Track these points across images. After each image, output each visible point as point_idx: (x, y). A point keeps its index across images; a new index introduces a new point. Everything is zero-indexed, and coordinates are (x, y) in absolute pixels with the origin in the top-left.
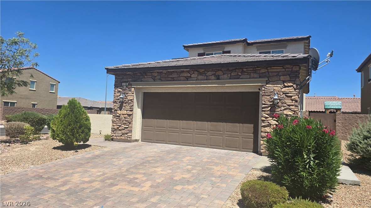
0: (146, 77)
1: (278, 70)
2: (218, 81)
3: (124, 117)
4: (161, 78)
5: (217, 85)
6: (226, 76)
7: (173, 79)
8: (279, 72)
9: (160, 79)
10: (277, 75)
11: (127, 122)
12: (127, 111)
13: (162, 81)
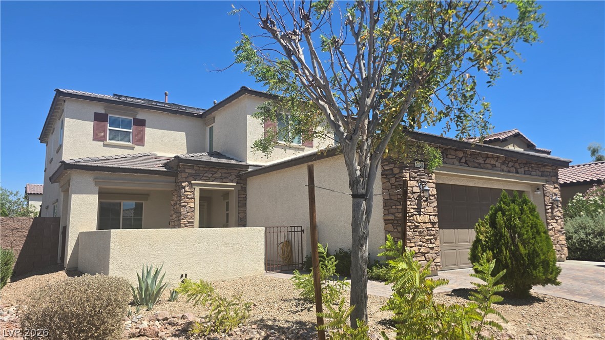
0: (449, 156)
1: (549, 170)
2: (517, 175)
3: (427, 228)
4: (468, 162)
5: (517, 181)
6: (522, 170)
7: (479, 166)
8: (550, 172)
9: (466, 163)
10: (550, 175)
11: (432, 237)
12: (430, 215)
13: (469, 166)
